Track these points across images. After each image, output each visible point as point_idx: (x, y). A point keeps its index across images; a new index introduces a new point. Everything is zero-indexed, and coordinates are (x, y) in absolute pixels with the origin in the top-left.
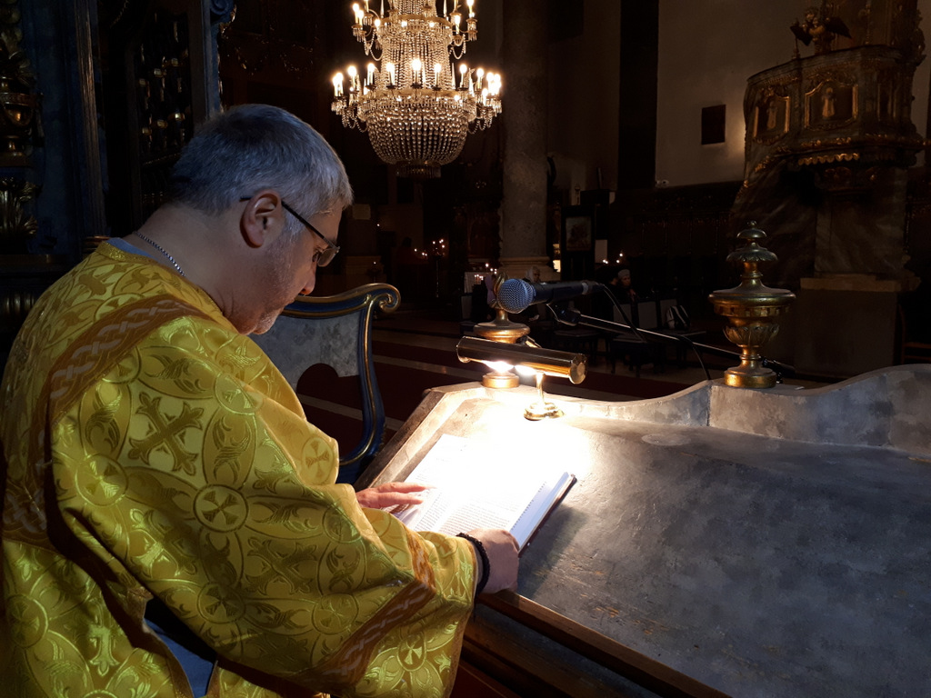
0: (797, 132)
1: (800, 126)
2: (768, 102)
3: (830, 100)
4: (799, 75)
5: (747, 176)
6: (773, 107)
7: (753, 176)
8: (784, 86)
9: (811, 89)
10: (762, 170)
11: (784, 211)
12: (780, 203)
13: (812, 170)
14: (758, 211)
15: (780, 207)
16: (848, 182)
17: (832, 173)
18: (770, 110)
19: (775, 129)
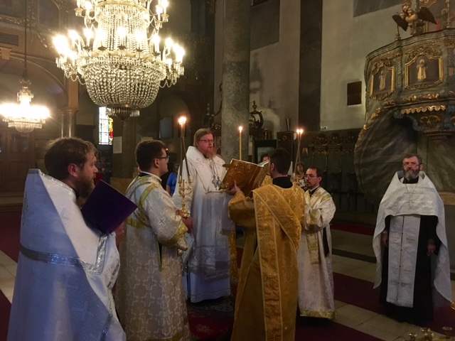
0: (400, 91)
1: (402, 86)
2: (380, 71)
3: (422, 68)
4: (401, 51)
5: (365, 122)
6: (383, 75)
7: (370, 122)
8: (390, 60)
9: (408, 60)
10: (375, 118)
11: (393, 146)
12: (390, 141)
13: (411, 117)
14: (374, 146)
15: (390, 144)
16: (438, 126)
17: (426, 120)
18: (381, 76)
19: (385, 89)
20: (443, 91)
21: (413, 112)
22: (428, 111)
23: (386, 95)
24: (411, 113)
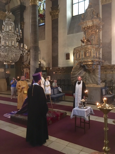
0: (82, 59)
1: (83, 57)
2: (77, 53)
4: (82, 48)
5: (74, 66)
7: (75, 66)
8: (80, 50)
10: (76, 65)
11: (81, 72)
12: (80, 71)
13: (85, 65)
14: (76, 72)
15: (80, 72)
16: (91, 68)
17: (89, 66)
18: (77, 54)
19: (79, 58)
20: (92, 59)
21: (86, 64)
22: (89, 64)
23: (79, 59)
24: (85, 64)
